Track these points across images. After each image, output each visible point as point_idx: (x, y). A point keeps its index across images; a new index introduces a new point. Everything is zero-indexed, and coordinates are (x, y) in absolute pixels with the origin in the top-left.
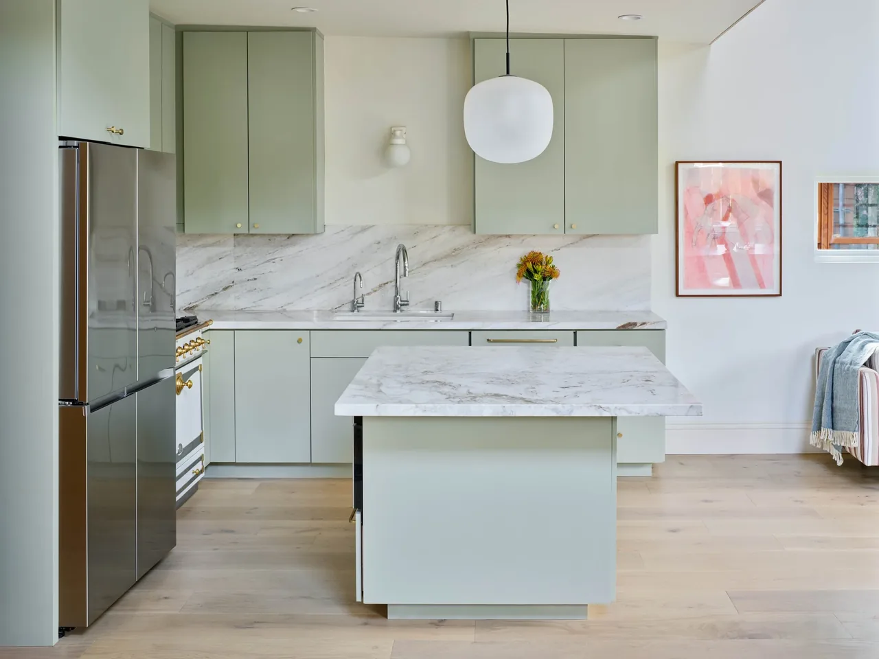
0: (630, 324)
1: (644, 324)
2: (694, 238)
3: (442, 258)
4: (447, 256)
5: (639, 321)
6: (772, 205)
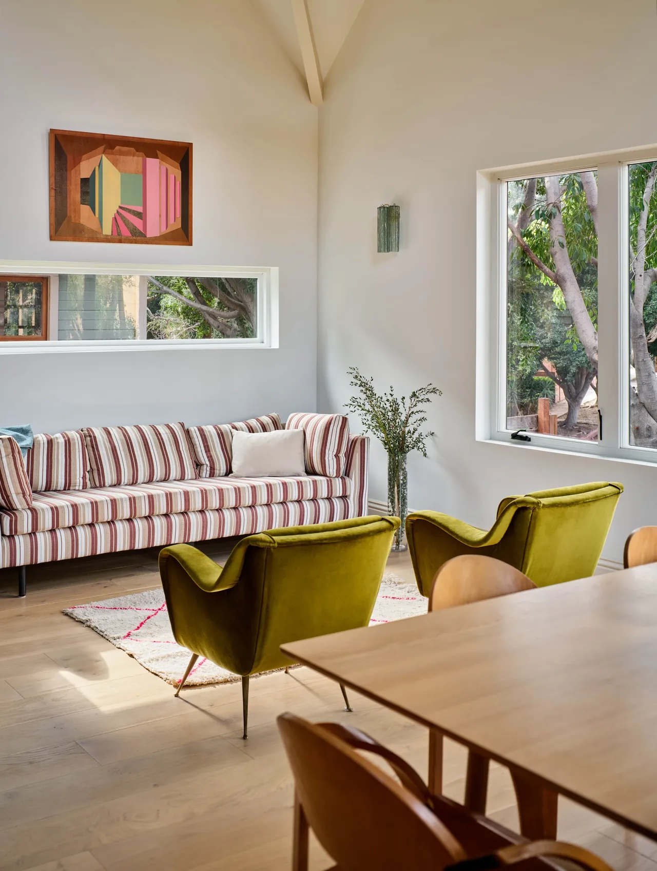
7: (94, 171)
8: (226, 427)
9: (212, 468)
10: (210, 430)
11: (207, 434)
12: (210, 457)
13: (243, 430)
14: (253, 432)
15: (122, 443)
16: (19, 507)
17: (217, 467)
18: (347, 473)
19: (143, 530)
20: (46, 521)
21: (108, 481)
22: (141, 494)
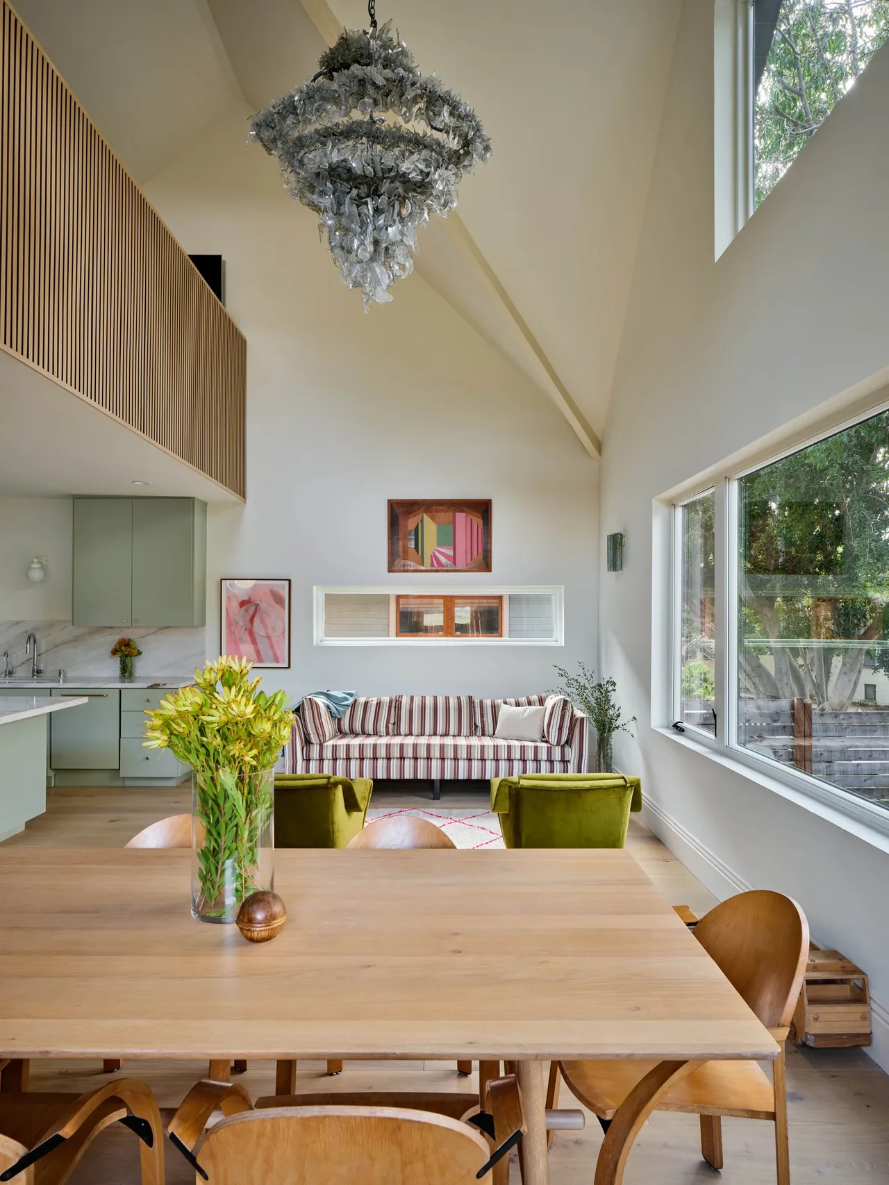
0: (155, 685)
1: (164, 684)
2: (233, 629)
3: (68, 642)
4: (71, 641)
5: (161, 682)
6: (284, 608)
7: (418, 525)
8: (499, 701)
9: (483, 730)
10: (488, 703)
11: (484, 705)
12: (483, 722)
13: (511, 705)
14: (519, 706)
15: (419, 705)
16: (314, 742)
17: (486, 729)
18: (569, 742)
19: (423, 766)
20: (328, 754)
21: (403, 731)
22: (422, 742)
